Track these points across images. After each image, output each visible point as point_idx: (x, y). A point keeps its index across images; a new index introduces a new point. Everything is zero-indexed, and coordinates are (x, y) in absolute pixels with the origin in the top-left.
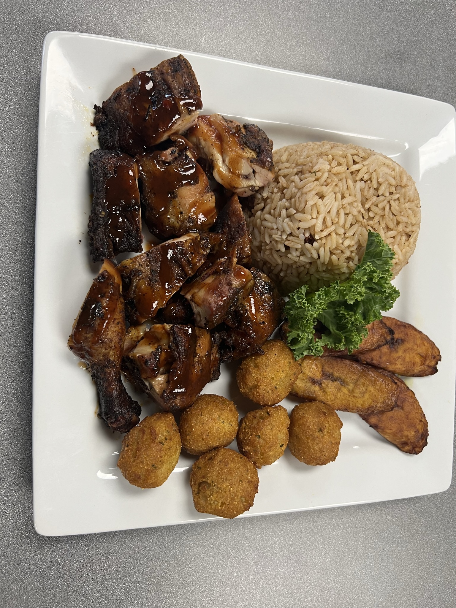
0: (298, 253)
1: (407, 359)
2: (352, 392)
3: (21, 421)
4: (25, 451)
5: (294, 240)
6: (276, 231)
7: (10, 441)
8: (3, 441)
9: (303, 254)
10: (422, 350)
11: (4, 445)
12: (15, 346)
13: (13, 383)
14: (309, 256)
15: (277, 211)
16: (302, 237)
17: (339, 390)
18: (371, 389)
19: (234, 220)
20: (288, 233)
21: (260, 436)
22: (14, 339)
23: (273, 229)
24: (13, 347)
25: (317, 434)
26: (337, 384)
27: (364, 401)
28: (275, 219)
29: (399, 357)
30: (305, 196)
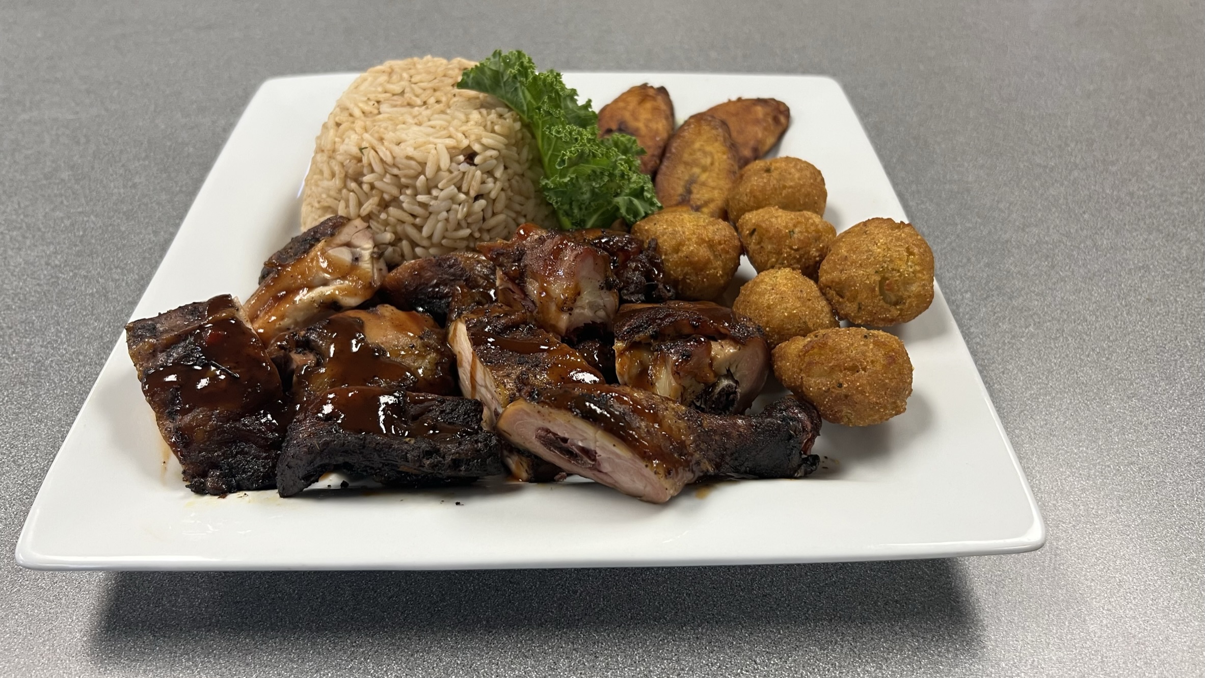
0: (490, 180)
1: (649, 116)
2: (705, 169)
3: (836, 643)
4: (896, 634)
5: (469, 179)
6: (451, 212)
7: (881, 661)
8: (883, 674)
9: (490, 173)
10: (633, 101)
11: (892, 672)
12: (678, 661)
13: (758, 661)
14: (494, 162)
15: (418, 210)
16: (464, 167)
17: (704, 184)
18: (697, 145)
19: (429, 274)
20: (456, 190)
21: (790, 232)
22: (663, 664)
23: (447, 220)
24: (680, 665)
25: (775, 174)
26: (695, 188)
27: (718, 152)
28: (432, 216)
29: (647, 126)
30: (398, 160)
